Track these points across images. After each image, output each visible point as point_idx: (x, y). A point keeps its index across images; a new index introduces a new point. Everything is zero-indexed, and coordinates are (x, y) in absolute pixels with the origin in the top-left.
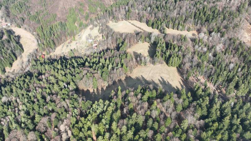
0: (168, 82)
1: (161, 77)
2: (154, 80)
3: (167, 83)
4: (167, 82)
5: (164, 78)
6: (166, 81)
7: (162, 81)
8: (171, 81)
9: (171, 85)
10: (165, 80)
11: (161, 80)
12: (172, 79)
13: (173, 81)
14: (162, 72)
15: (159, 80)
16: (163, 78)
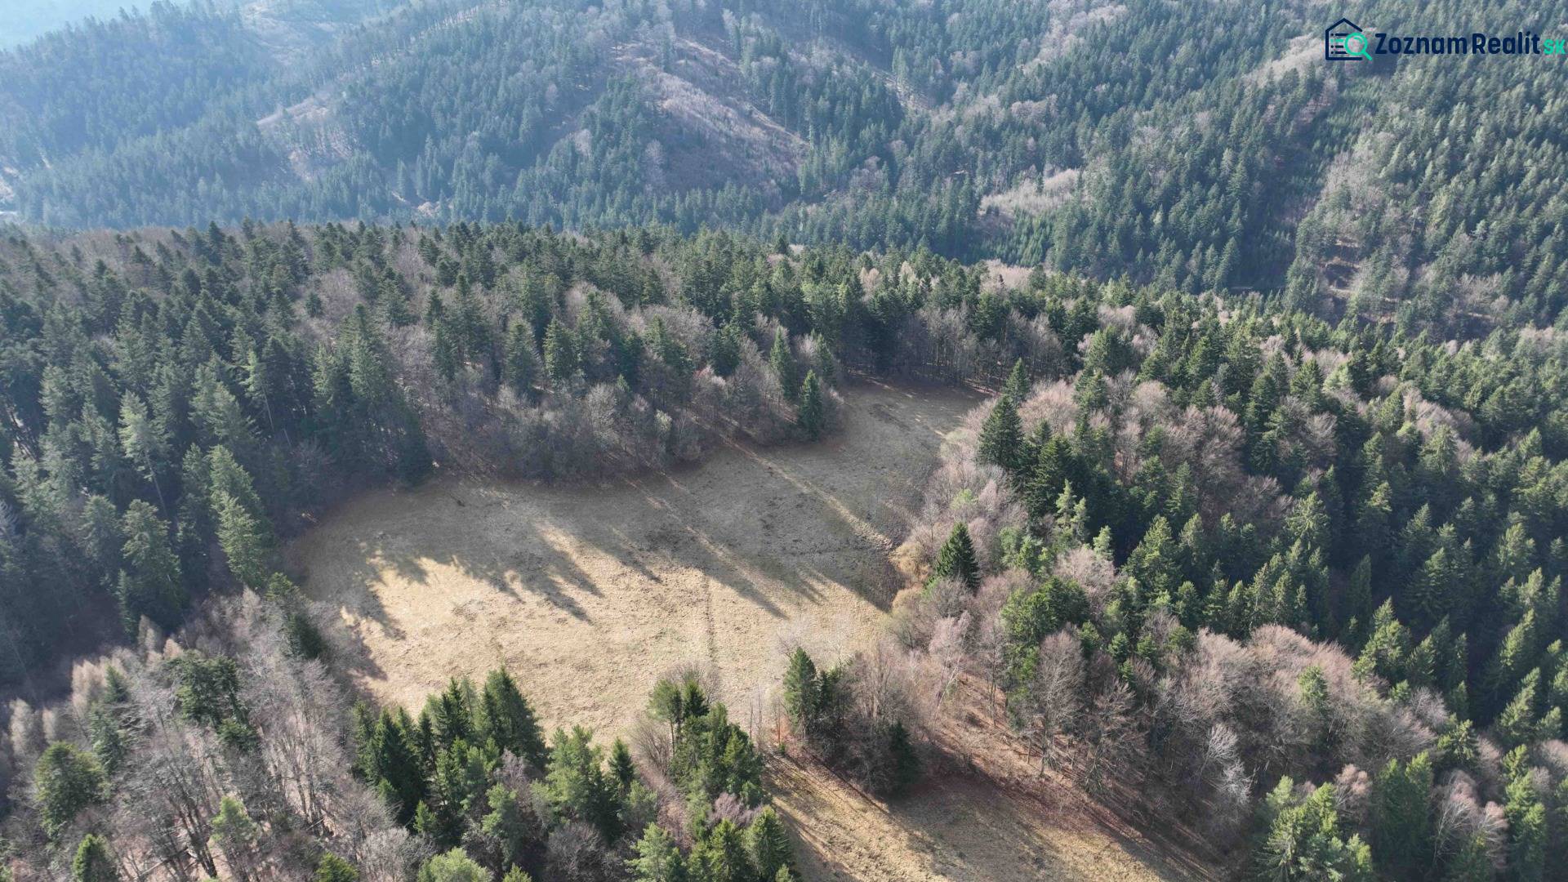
0: (504, 588)
1: (580, 614)
2: (636, 579)
3: (508, 574)
4: (517, 586)
5: (545, 610)
6: (526, 595)
7: (559, 579)
8: (473, 608)
9: (474, 572)
10: (532, 599)
11: (571, 591)
12: (472, 618)
13: (458, 611)
14: (585, 667)
15: (585, 583)
16: (563, 614)
